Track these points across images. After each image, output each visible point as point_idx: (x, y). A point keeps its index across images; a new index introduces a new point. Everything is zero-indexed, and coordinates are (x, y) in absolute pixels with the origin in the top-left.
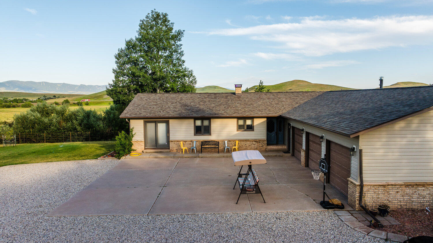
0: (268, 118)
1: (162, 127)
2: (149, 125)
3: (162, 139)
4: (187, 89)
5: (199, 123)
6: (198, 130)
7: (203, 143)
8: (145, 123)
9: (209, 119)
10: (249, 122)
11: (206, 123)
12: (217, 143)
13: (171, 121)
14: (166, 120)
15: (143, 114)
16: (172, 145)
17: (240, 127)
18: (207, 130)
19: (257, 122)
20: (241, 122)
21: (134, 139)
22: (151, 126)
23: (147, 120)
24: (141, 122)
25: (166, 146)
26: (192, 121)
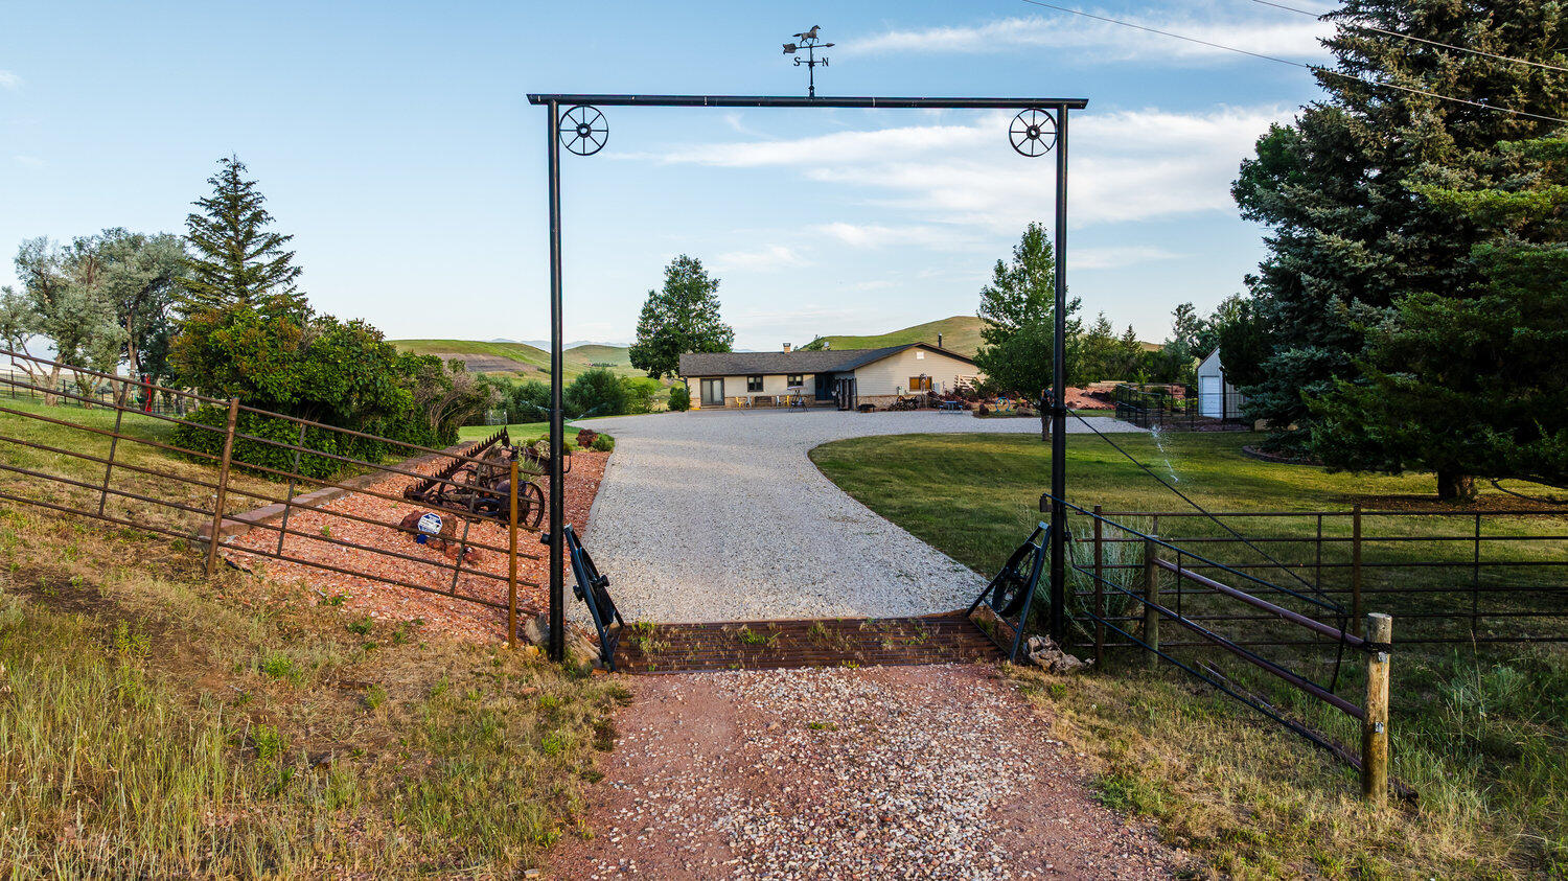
0: (816, 374)
1: (717, 384)
2: (704, 382)
3: (717, 397)
4: (723, 349)
5: (751, 380)
6: (751, 387)
7: (757, 399)
8: (701, 381)
9: (761, 376)
10: (798, 379)
11: (758, 380)
12: (769, 399)
13: (725, 379)
14: (721, 378)
15: (700, 373)
16: (727, 401)
17: (790, 384)
18: (760, 387)
19: (806, 378)
20: (791, 379)
21: (691, 396)
22: (707, 384)
23: (703, 378)
24: (698, 379)
25: (722, 403)
26: (746, 378)
